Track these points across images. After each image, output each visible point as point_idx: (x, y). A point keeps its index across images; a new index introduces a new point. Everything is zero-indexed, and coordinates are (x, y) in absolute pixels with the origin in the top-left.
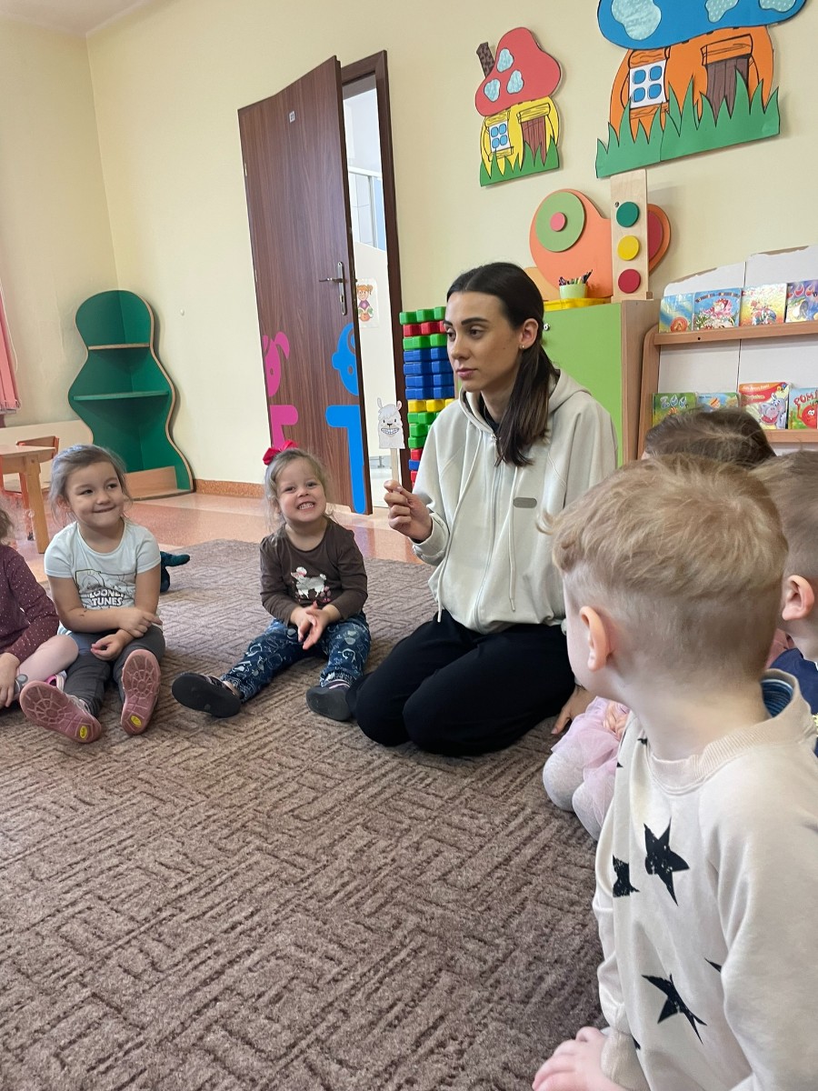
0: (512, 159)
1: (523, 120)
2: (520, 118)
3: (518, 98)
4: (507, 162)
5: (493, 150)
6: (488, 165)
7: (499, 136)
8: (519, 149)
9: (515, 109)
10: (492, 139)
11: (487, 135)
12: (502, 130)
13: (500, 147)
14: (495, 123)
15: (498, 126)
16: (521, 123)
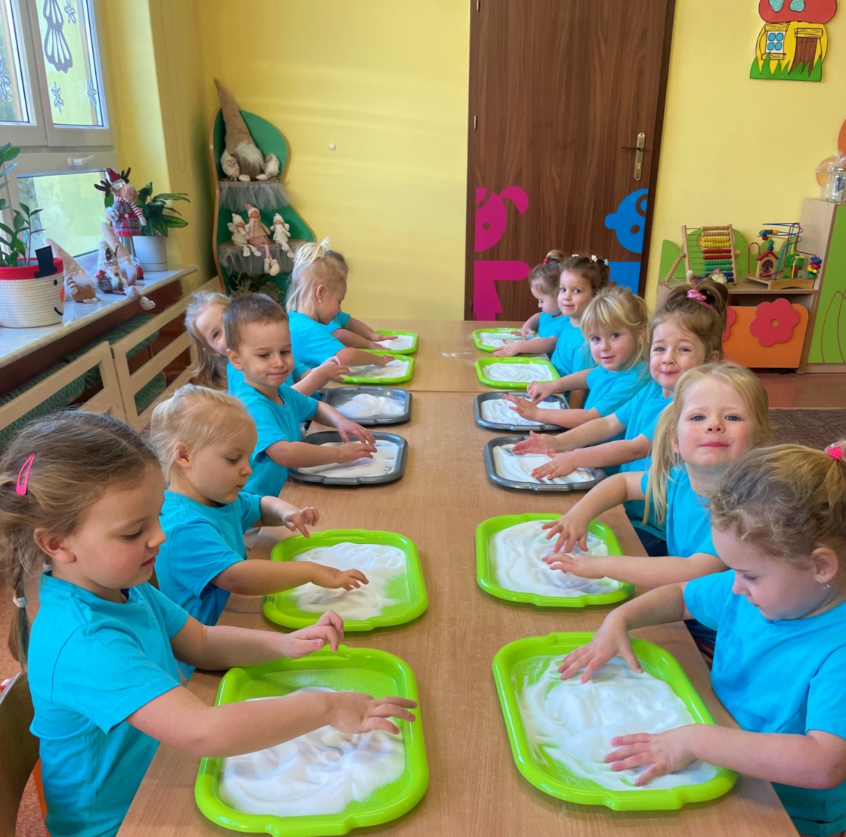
0: (784, 63)
1: (799, 35)
2: (796, 33)
3: (799, 17)
4: (779, 65)
5: (768, 51)
6: (761, 63)
7: (775, 42)
8: (790, 57)
9: (794, 25)
10: (768, 42)
11: (764, 38)
12: (779, 37)
13: (774, 51)
14: (775, 29)
15: (776, 33)
16: (797, 37)
